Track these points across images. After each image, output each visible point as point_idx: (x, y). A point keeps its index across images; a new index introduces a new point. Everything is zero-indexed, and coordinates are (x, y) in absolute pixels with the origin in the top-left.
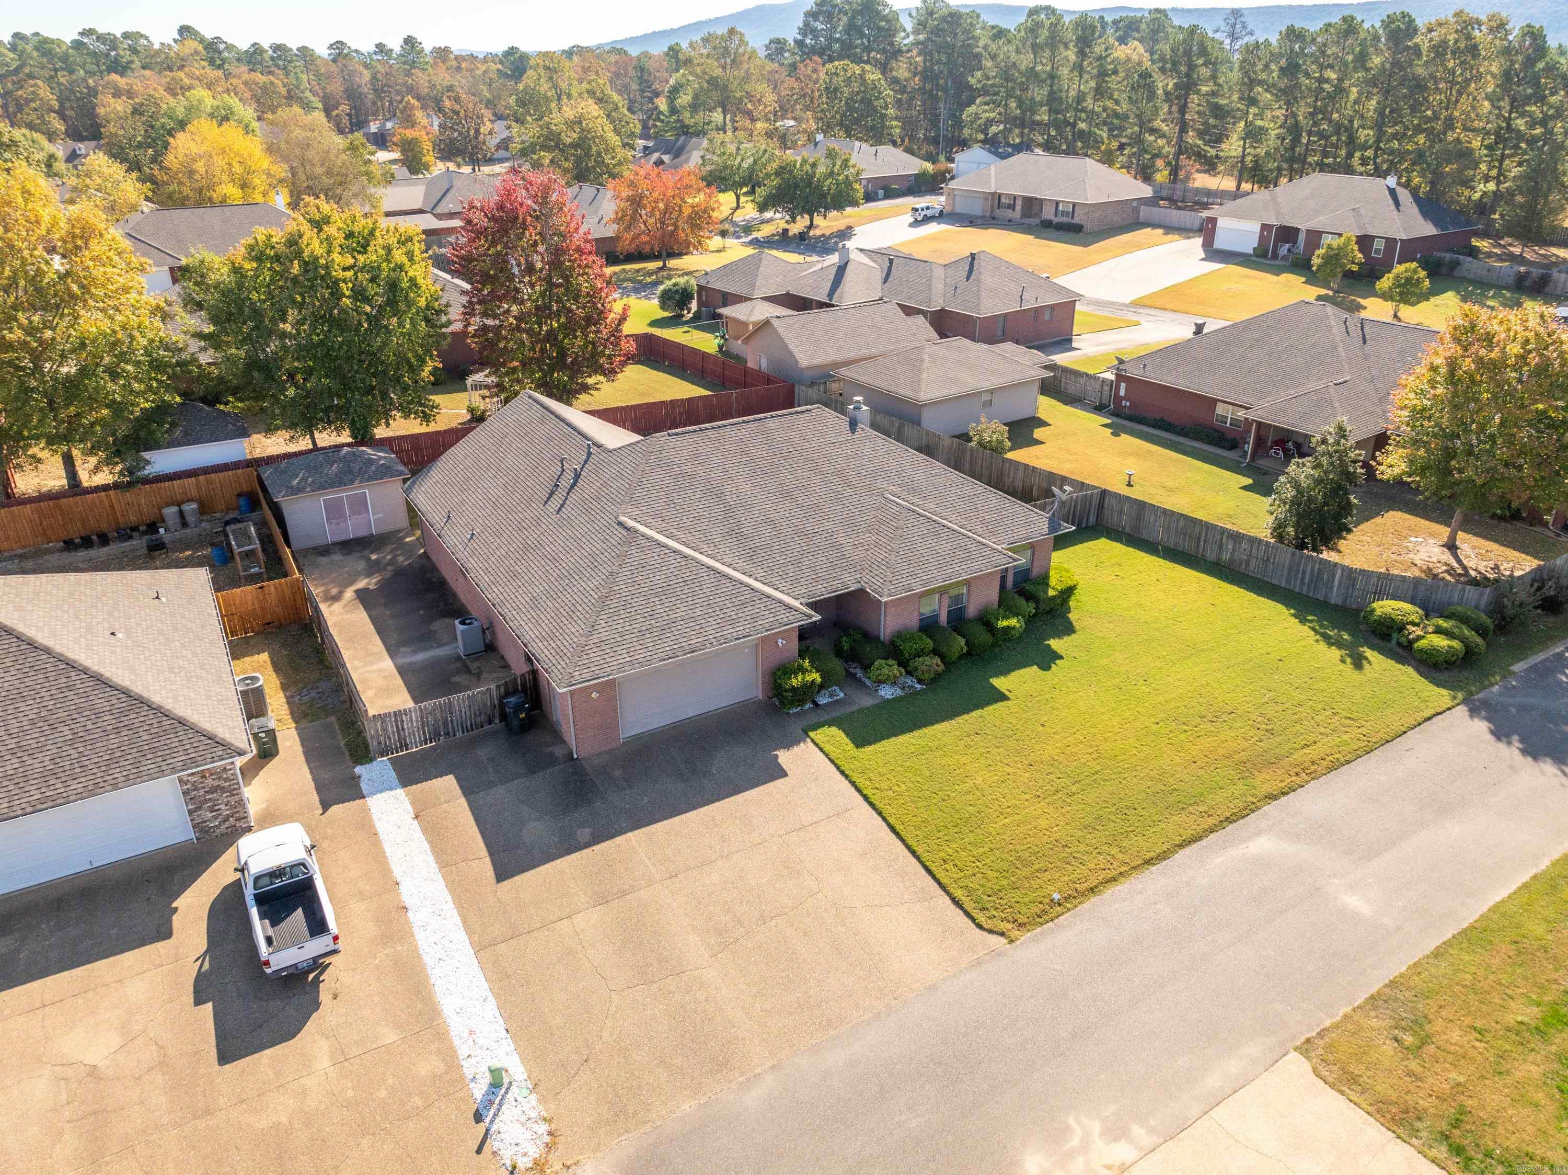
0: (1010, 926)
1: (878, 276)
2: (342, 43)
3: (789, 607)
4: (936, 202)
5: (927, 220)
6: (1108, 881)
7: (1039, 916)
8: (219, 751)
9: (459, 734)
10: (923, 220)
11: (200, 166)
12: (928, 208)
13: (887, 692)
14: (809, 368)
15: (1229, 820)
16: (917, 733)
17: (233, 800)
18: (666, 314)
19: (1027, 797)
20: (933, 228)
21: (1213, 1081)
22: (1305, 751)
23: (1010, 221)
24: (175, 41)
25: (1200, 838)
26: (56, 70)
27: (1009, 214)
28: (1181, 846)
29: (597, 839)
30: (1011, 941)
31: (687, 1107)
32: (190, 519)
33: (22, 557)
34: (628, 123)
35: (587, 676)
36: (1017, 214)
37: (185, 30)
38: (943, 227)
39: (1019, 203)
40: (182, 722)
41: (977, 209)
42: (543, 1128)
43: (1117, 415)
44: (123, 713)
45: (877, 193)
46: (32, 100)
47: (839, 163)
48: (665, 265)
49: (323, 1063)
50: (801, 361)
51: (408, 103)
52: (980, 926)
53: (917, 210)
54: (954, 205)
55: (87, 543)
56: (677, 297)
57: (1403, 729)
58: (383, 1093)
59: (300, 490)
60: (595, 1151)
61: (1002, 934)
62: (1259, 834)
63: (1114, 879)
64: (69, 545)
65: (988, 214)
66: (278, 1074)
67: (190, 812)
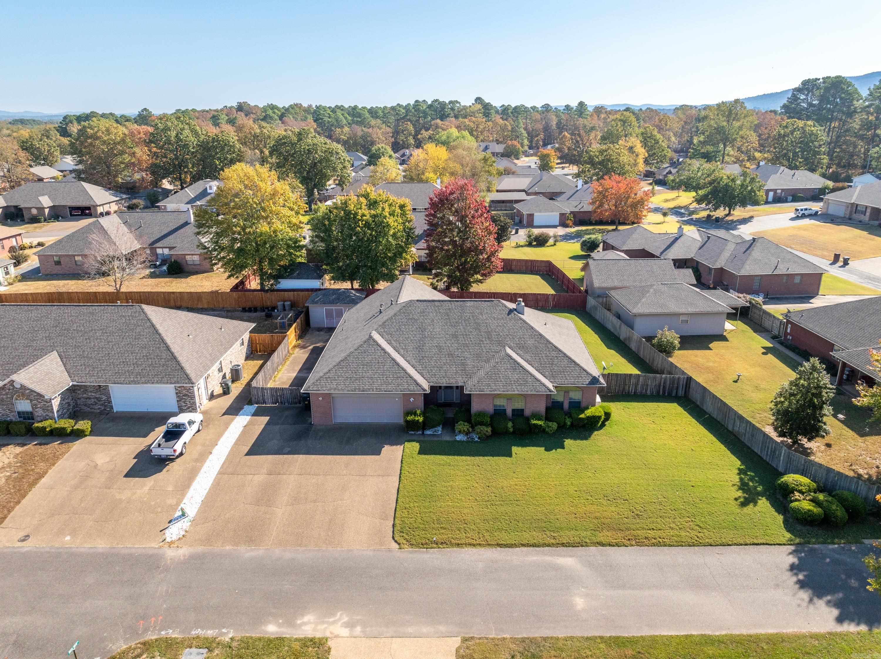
0: (405, 542)
1: (699, 245)
2: (548, 105)
3: (418, 384)
4: (816, 207)
5: (804, 216)
6: (470, 545)
7: (422, 544)
8: (187, 381)
9: (287, 404)
10: (801, 217)
11: (421, 165)
12: (806, 209)
13: (459, 438)
14: (599, 288)
15: (563, 545)
16: (450, 457)
17: (192, 401)
18: (583, 253)
19: (471, 498)
20: (806, 222)
21: (410, 630)
22: (649, 531)
23: (860, 221)
24: (473, 104)
25: (538, 546)
26: (419, 117)
27: (862, 217)
28: (523, 545)
29: (289, 453)
30: (400, 548)
31: (228, 548)
32: (287, 308)
33: (228, 311)
34: (663, 150)
35: (315, 389)
36: (866, 218)
37: (479, 100)
38: (813, 222)
39: (869, 210)
40: (182, 368)
41: (841, 212)
42: (183, 533)
43: (781, 343)
44: (168, 360)
45: (787, 198)
46: (405, 130)
47: (748, 180)
48: (616, 228)
49: (146, 488)
50: (595, 284)
51: (564, 136)
52: (393, 538)
53: (798, 210)
54: (828, 208)
55: (250, 310)
56: (588, 245)
57: (730, 543)
58: (153, 503)
59: (316, 303)
60: (190, 546)
61: (399, 544)
62: (571, 556)
63: (474, 545)
64: (244, 310)
65: (847, 216)
66: (134, 486)
67: (178, 401)
